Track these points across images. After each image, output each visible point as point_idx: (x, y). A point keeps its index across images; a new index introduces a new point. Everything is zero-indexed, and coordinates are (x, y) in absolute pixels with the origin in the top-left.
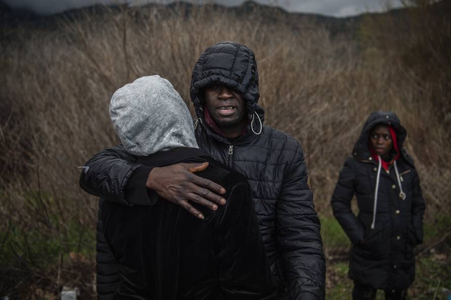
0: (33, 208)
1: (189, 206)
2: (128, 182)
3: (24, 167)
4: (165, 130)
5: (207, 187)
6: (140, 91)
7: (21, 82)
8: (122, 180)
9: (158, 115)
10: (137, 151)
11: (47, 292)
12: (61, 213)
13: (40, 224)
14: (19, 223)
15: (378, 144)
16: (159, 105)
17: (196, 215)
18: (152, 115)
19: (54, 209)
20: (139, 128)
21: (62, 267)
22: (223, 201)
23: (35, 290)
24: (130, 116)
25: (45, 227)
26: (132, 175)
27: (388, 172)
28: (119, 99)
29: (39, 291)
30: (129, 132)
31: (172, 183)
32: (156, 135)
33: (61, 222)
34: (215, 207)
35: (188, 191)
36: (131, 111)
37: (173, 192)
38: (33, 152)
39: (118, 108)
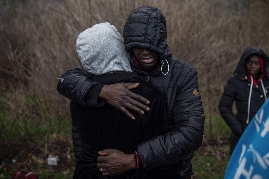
0: (31, 106)
1: (126, 111)
2: (88, 93)
3: (25, 79)
4: (110, 60)
5: (139, 100)
6: (95, 35)
7: (24, 24)
8: (84, 91)
9: (106, 51)
10: (92, 72)
11: (39, 158)
12: (48, 109)
13: (35, 116)
14: (22, 114)
15: (251, 67)
16: (107, 44)
17: (130, 117)
18: (102, 50)
19: (44, 106)
20: (94, 59)
21: (48, 143)
22: (148, 109)
23: (31, 156)
24: (88, 51)
25: (38, 118)
26: (91, 88)
27: (257, 87)
28: (82, 39)
29: (34, 157)
30: (87, 61)
31: (116, 96)
32: (104, 63)
33: (48, 115)
34: (143, 112)
35: (126, 101)
36: (89, 47)
37: (117, 102)
38: (31, 70)
39: (81, 45)
